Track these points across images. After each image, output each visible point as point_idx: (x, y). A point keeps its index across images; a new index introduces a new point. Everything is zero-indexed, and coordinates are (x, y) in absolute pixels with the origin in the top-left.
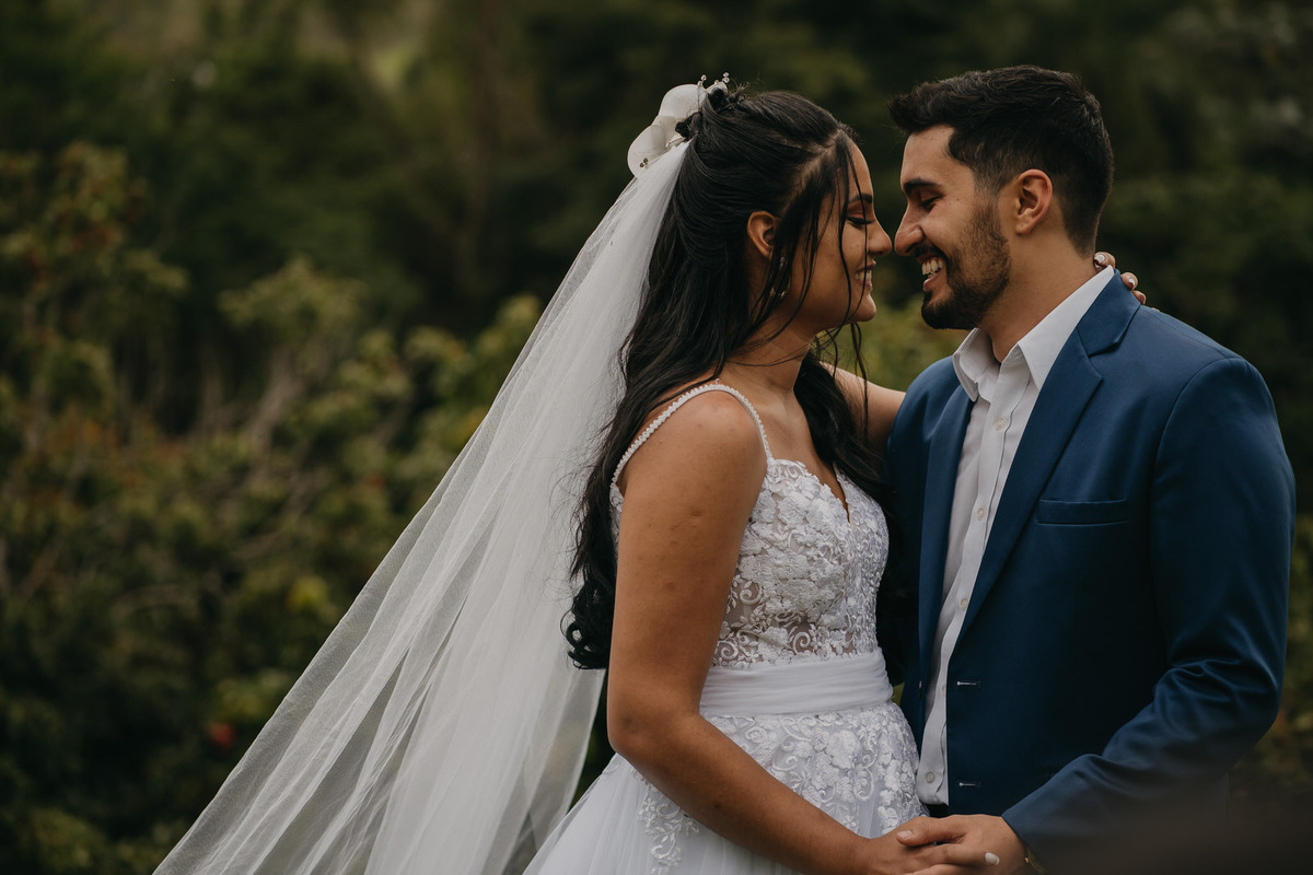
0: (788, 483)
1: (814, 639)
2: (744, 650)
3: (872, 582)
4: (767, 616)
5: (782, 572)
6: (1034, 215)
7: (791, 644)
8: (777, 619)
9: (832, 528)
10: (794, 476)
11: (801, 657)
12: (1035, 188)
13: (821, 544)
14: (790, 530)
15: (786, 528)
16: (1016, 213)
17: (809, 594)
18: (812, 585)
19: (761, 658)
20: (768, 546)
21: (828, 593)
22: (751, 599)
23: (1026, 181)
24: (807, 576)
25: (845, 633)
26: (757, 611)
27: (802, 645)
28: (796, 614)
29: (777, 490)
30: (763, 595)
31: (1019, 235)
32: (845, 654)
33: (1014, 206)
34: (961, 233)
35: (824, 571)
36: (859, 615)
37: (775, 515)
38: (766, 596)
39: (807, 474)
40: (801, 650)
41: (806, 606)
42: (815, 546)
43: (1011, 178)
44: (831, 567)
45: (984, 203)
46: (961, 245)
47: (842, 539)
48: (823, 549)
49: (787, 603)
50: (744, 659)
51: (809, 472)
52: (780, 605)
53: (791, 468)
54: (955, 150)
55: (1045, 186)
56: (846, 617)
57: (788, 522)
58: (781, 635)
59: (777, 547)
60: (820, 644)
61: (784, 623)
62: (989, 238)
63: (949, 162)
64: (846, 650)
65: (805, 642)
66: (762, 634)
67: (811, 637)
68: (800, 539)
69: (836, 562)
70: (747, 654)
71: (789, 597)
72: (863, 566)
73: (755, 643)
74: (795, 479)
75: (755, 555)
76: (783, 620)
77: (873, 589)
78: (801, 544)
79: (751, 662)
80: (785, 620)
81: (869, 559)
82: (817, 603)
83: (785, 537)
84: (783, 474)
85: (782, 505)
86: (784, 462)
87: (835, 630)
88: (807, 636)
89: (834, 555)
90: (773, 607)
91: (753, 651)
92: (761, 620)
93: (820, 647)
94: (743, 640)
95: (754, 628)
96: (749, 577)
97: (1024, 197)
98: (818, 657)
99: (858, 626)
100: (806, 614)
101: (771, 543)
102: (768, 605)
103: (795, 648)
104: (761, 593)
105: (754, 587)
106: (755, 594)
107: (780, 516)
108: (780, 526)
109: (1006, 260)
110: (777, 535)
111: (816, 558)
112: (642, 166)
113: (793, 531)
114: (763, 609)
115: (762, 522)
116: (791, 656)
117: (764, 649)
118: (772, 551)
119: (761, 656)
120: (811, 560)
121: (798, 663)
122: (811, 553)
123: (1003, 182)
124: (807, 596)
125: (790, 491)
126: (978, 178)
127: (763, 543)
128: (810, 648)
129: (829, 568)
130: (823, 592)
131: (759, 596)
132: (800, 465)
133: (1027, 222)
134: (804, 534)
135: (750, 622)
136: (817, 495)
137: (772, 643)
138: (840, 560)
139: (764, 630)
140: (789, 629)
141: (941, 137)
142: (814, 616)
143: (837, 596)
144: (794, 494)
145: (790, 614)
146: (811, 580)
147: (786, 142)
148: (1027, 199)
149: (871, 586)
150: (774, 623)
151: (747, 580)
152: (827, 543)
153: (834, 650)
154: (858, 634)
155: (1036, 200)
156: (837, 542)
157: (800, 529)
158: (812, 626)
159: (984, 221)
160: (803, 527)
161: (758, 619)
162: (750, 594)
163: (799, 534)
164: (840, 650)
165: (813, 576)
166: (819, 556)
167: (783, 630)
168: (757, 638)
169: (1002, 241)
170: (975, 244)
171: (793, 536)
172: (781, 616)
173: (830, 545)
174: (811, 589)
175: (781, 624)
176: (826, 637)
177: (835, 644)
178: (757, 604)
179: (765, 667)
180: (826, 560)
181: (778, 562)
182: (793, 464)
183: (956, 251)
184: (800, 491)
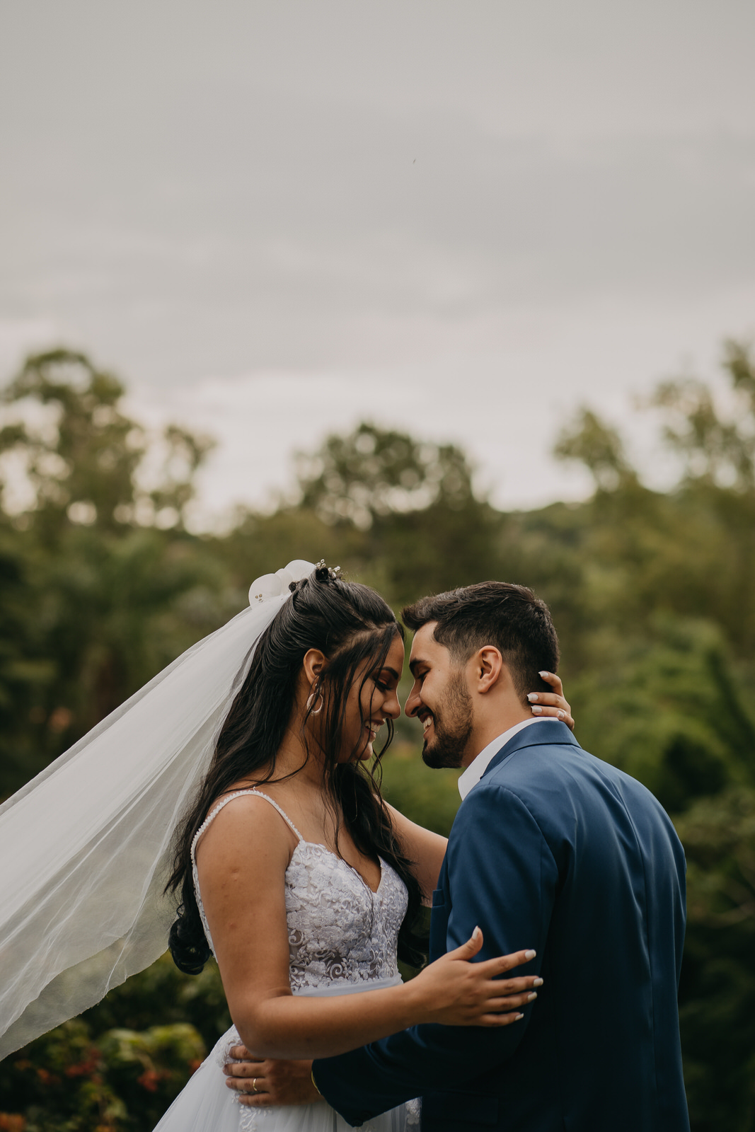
0: (315, 858)
1: (346, 968)
2: (295, 978)
3: (394, 926)
4: (309, 954)
5: (317, 922)
6: (490, 678)
7: (329, 973)
8: (316, 955)
9: (350, 887)
10: (319, 854)
11: (335, 983)
12: (490, 658)
13: (343, 900)
14: (320, 891)
15: (317, 890)
16: (478, 678)
17: (337, 935)
18: (339, 929)
19: (307, 984)
20: (305, 904)
21: (351, 935)
22: (297, 942)
23: (484, 654)
24: (334, 923)
25: (370, 963)
26: (301, 950)
27: (337, 973)
28: (330, 951)
29: (308, 863)
30: (304, 939)
31: (481, 693)
32: (370, 979)
33: (477, 673)
34: (441, 694)
35: (347, 919)
36: (380, 951)
37: (309, 882)
38: (307, 939)
39: (327, 853)
40: (337, 977)
41: (336, 945)
42: (338, 901)
43: (474, 653)
44: (353, 916)
45: (456, 671)
46: (440, 702)
47: (358, 895)
48: (345, 903)
49: (322, 944)
50: (295, 985)
51: (328, 851)
52: (317, 945)
53: (316, 849)
54: (438, 637)
55: (497, 657)
56: (371, 952)
57: (318, 886)
58: (321, 966)
59: (312, 904)
60: (350, 972)
61: (323, 958)
62: (460, 696)
63: (434, 645)
64: (370, 976)
65: (339, 971)
66: (307, 967)
67: (343, 968)
68: (327, 898)
69: (355, 912)
70: (297, 981)
71: (323, 939)
72: (388, 915)
73: (302, 973)
74: (319, 856)
75: (296, 911)
76: (321, 956)
77: (394, 932)
78: (328, 901)
79: (300, 987)
80: (323, 956)
81: (393, 910)
82: (344, 942)
83: (316, 896)
84: (311, 853)
85: (312, 874)
86: (311, 845)
87: (363, 962)
88: (340, 966)
89: (353, 907)
90: (313, 947)
91: (301, 979)
92: (305, 957)
93: (350, 975)
94: (294, 971)
95: (301, 963)
96: (293, 927)
97: (484, 666)
98: (350, 982)
99: (380, 959)
100: (338, 952)
101: (308, 902)
102: (309, 946)
103: (331, 976)
104: (302, 937)
105: (298, 933)
106: (299, 939)
107: (312, 882)
108: (312, 889)
109: (470, 711)
110: (311, 896)
111: (340, 910)
112: (257, 597)
113: (322, 892)
114: (306, 949)
115: (300, 887)
116: (328, 981)
117: (309, 977)
118: (308, 908)
119: (307, 982)
120: (337, 912)
121: (334, 987)
122: (336, 907)
123: (469, 656)
124: (336, 937)
125: (317, 864)
126: (452, 654)
127: (301, 903)
128: (343, 975)
129: (351, 917)
130: (348, 934)
131: (302, 940)
132: (321, 847)
133: (485, 683)
134: (331, 894)
135: (297, 958)
136: (336, 867)
137: (315, 973)
138: (358, 910)
139: (308, 964)
140: (326, 962)
141: (430, 628)
142: (343, 951)
143: (359, 936)
144: (320, 866)
145: (325, 951)
146: (337, 926)
147: (353, 613)
148: (485, 668)
149: (393, 929)
150: (314, 959)
151: (292, 929)
152: (348, 899)
153: (362, 976)
154: (381, 964)
155: (491, 667)
156: (354, 897)
157: (327, 891)
158: (344, 960)
159: (457, 683)
160: (329, 888)
161: (302, 956)
162: (295, 939)
163: (326, 894)
164: (366, 976)
165: (339, 923)
166: (342, 908)
167: (322, 963)
168: (303, 970)
169: (468, 698)
170: (450, 702)
171: (322, 896)
172: (319, 953)
173: (349, 899)
174: (339, 933)
175: (320, 959)
176: (356, 967)
177: (363, 971)
178: (301, 945)
179: (311, 989)
180: (347, 911)
181: (313, 915)
182: (317, 846)
183: (438, 707)
184: (324, 864)
